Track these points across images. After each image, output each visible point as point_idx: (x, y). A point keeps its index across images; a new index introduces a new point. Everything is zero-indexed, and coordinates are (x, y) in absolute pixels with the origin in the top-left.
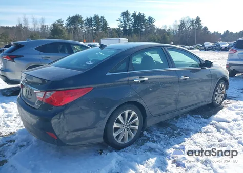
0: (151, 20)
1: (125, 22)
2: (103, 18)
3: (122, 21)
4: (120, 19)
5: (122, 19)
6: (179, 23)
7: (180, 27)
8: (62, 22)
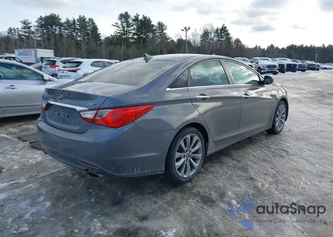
0: (161, 26)
1: (124, 28)
2: (92, 21)
3: (120, 26)
4: (117, 24)
5: (119, 23)
6: (201, 33)
7: (203, 37)
8: (29, 23)
